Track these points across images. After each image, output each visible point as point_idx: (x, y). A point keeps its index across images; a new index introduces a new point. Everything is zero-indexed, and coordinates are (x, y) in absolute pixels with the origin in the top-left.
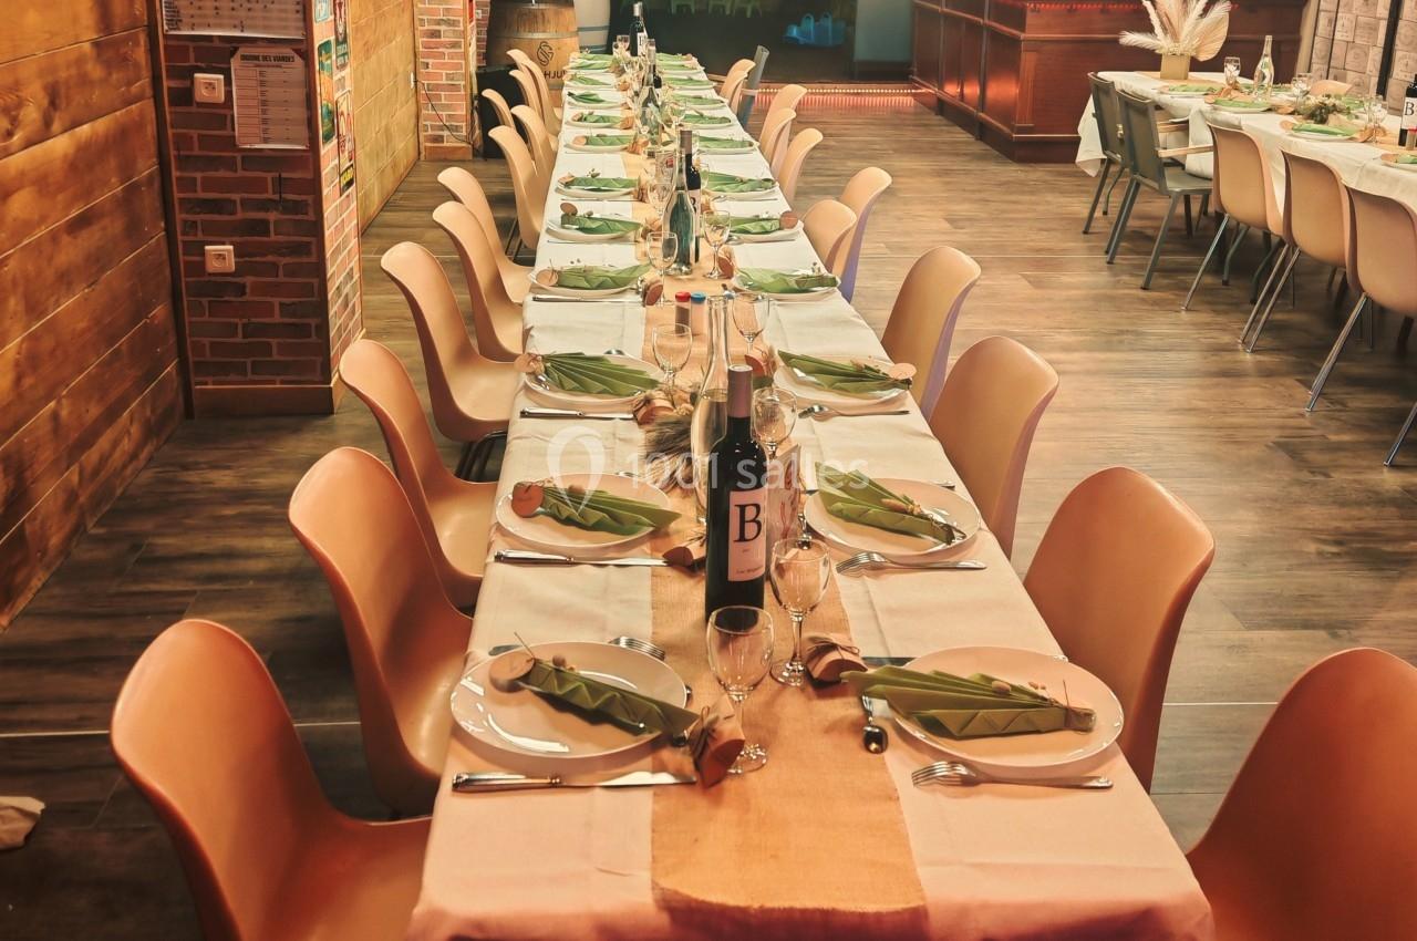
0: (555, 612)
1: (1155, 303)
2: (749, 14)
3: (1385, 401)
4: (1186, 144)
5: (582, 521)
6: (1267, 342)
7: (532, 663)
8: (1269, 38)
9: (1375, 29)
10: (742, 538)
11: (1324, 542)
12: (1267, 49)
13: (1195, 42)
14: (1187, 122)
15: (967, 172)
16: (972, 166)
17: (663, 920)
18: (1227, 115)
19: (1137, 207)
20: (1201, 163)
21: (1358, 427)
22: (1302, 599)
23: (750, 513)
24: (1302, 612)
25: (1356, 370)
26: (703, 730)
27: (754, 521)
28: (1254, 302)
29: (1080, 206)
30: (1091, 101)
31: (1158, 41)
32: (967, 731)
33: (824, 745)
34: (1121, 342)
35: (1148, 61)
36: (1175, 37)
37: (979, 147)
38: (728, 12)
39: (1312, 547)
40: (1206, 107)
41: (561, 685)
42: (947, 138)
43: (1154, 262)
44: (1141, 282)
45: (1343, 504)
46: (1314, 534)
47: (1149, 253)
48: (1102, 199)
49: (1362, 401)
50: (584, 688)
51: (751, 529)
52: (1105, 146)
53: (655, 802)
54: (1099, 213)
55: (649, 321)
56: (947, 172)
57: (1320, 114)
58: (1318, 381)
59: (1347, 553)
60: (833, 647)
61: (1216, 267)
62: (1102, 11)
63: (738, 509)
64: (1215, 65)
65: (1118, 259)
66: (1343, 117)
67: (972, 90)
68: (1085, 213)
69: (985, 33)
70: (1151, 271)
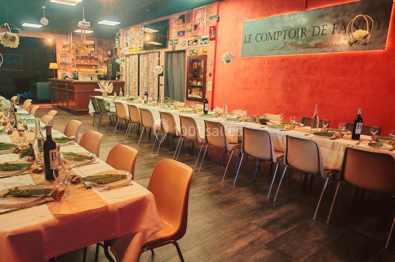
0: (10, 184)
1: (109, 135)
2: (10, 93)
3: (149, 145)
4: (109, 106)
5: (10, 169)
6: (129, 139)
7: (9, 191)
8: (121, 88)
9: (136, 88)
10: (53, 160)
11: (145, 166)
12: (121, 90)
13: (108, 90)
14: (109, 103)
15: (67, 118)
16: (68, 117)
17: (58, 220)
18: (116, 101)
19: (102, 121)
20: (113, 110)
21: (146, 149)
22: (144, 174)
23: (54, 155)
24: (144, 176)
25: (144, 141)
26: (55, 191)
27: (55, 156)
28: (125, 133)
29: (91, 122)
30: (91, 100)
31: (101, 90)
32: (106, 183)
33: (79, 191)
34: (104, 142)
35: (100, 94)
36: (104, 89)
37: (68, 114)
38: (4, 92)
39: (144, 167)
40: (112, 100)
41: (18, 192)
42: (61, 113)
43: (107, 129)
44: (105, 132)
45: (147, 160)
46: (143, 165)
47: (106, 128)
48: (95, 120)
49: (146, 145)
50: (25, 191)
51: (54, 158)
52: (95, 109)
53: (48, 206)
54: (95, 122)
55: (11, 137)
56: (63, 118)
57: (132, 99)
58: (138, 143)
59: (149, 167)
60: (76, 176)
61: (118, 128)
62: (89, 86)
63: (51, 154)
64: (112, 94)
65: (100, 129)
66: (135, 100)
67: (65, 104)
68: (92, 123)
69: (66, 91)
70: (107, 130)
